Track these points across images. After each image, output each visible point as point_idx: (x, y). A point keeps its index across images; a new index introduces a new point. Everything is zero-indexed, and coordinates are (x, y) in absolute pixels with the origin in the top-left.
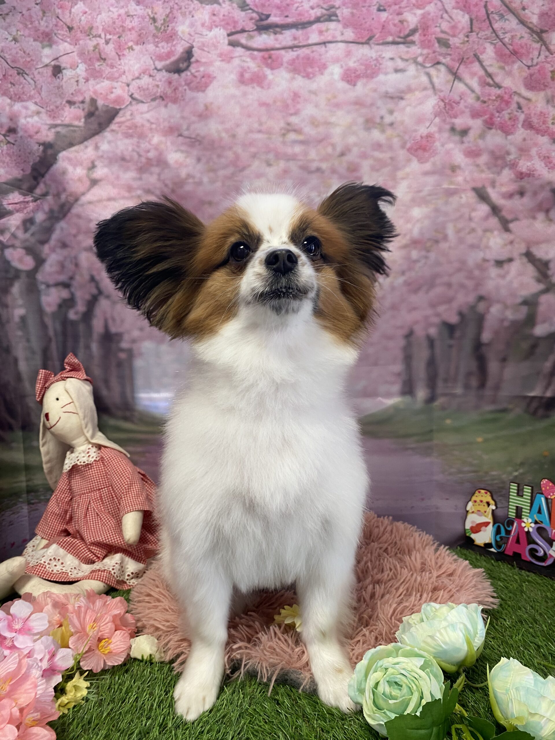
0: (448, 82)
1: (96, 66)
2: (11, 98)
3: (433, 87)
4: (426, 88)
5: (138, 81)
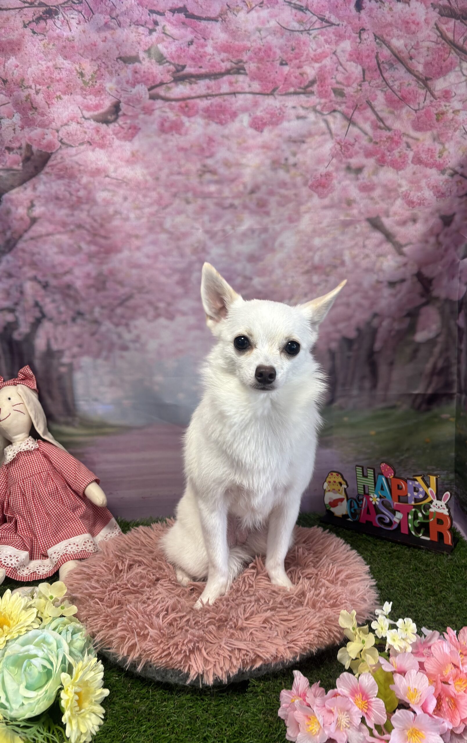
0: (344, 127)
1: (29, 115)
3: (331, 132)
4: (323, 134)
5: (66, 127)
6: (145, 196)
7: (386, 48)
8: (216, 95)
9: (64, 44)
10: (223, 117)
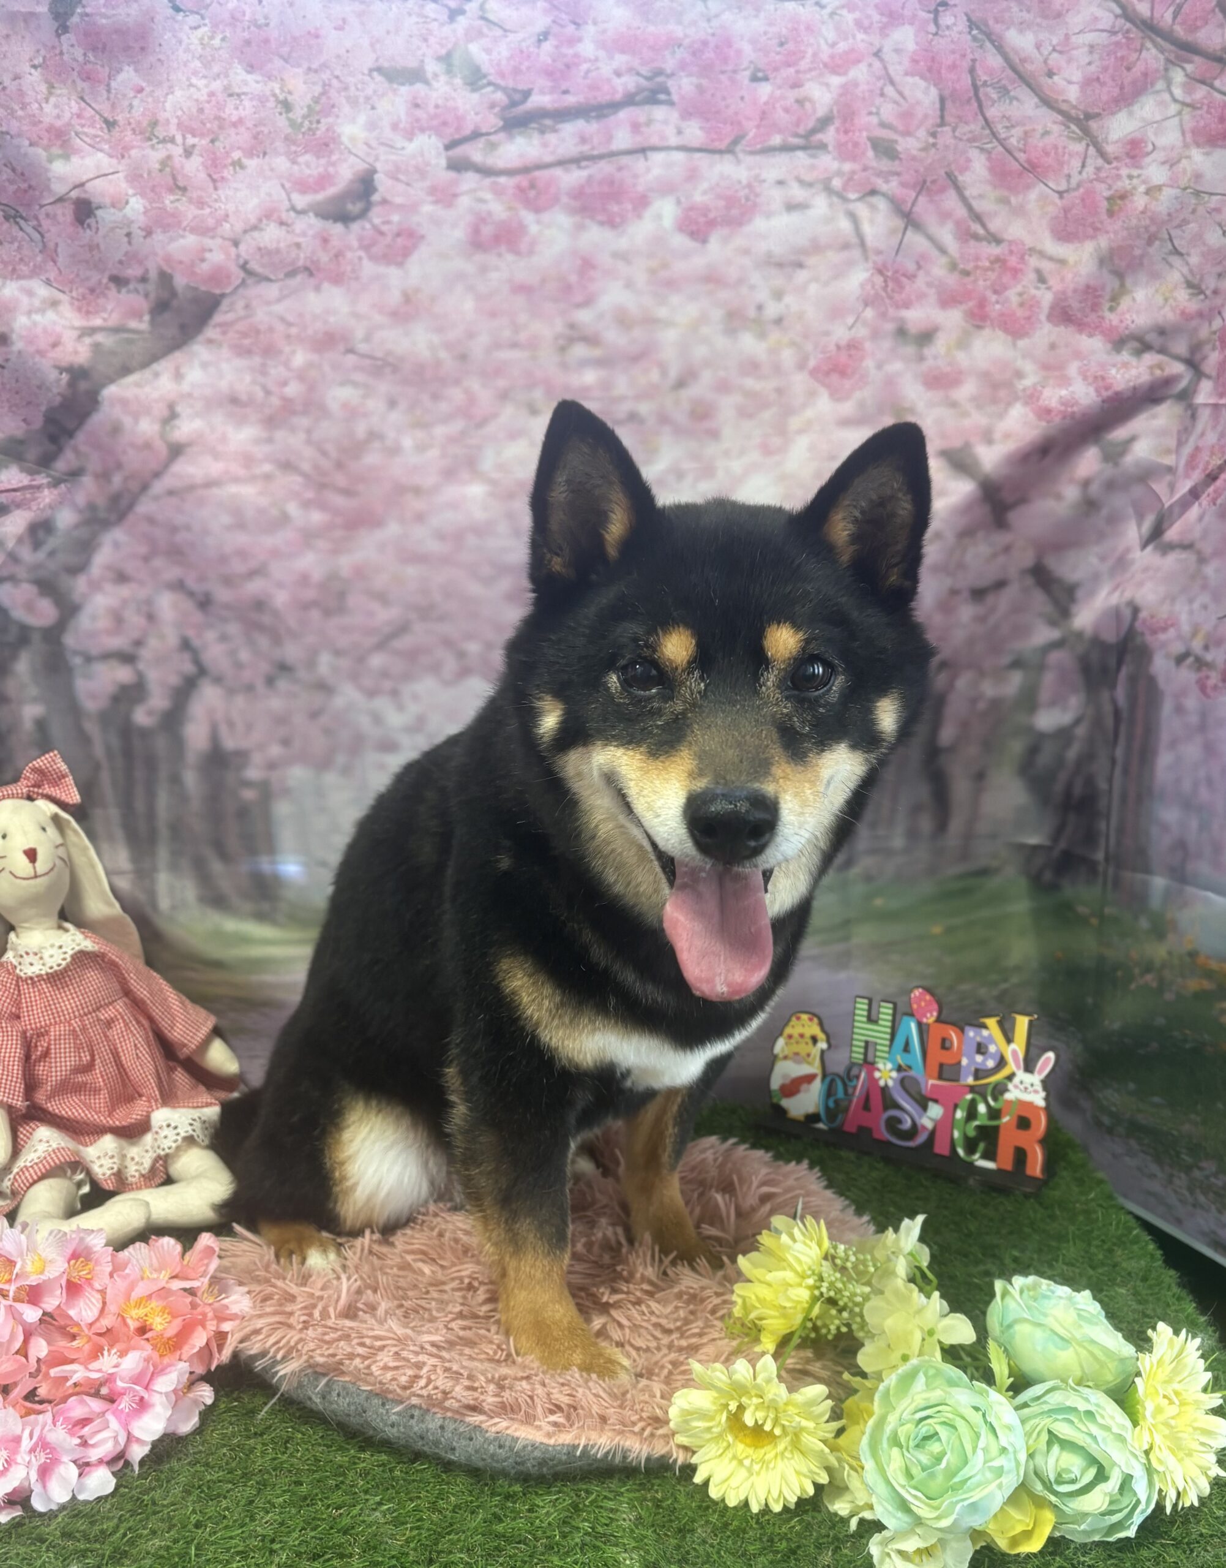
0: (893, 232)
1: (167, 202)
3: (862, 244)
4: (846, 246)
5: (256, 234)
6: (436, 397)
7: (993, 50)
8: (601, 157)
9: (246, 35)
10: (615, 208)
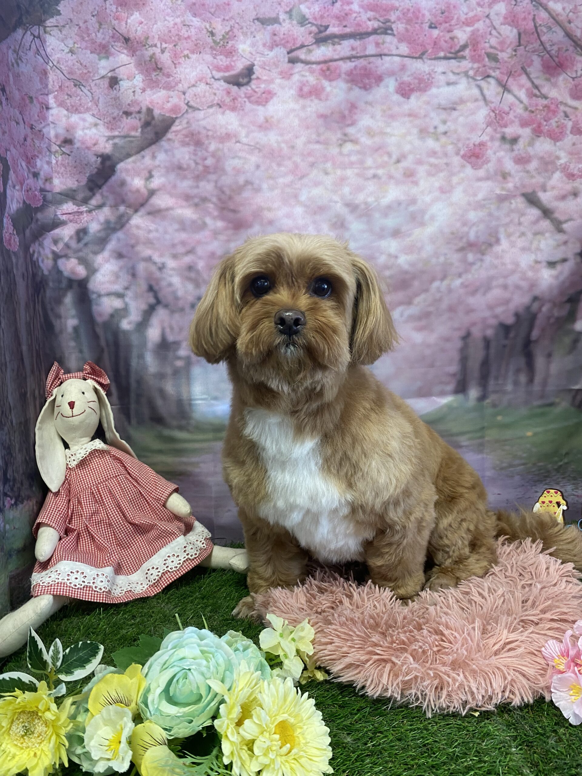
0: (498, 94)
1: (153, 76)
2: (67, 110)
3: (485, 99)
4: (478, 100)
5: (194, 89)
6: (279, 165)
7: (544, 11)
8: (361, 57)
10: (367, 81)
